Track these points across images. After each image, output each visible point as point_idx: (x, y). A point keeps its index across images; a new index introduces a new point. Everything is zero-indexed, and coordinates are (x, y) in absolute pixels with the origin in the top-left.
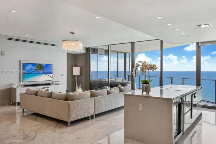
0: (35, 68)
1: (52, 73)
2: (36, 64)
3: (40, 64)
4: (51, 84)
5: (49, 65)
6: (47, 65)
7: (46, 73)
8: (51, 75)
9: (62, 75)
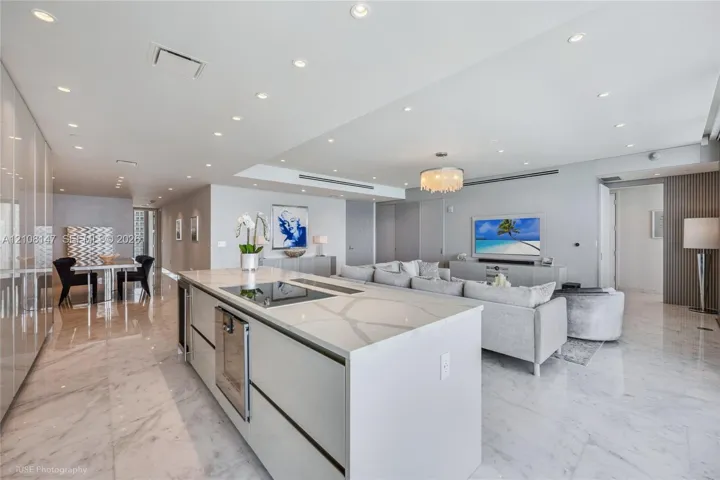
0: (496, 229)
1: (538, 239)
2: (499, 221)
3: (507, 221)
4: (536, 263)
5: (529, 222)
6: (524, 221)
7: (522, 239)
8: (536, 243)
9: (577, 245)
